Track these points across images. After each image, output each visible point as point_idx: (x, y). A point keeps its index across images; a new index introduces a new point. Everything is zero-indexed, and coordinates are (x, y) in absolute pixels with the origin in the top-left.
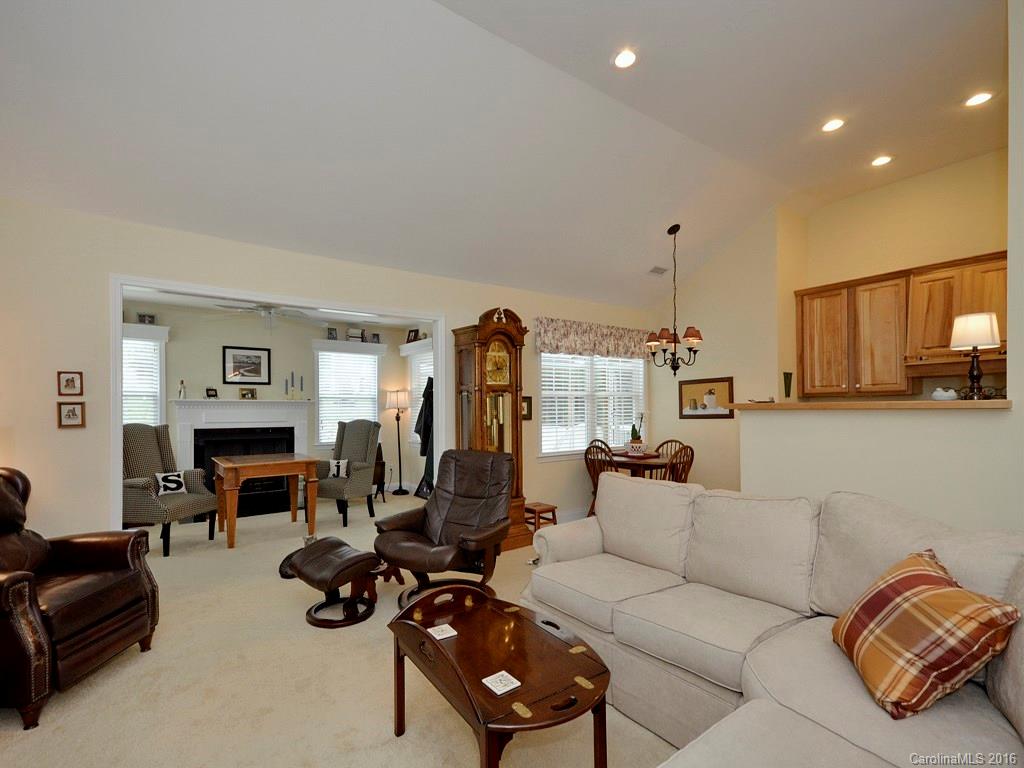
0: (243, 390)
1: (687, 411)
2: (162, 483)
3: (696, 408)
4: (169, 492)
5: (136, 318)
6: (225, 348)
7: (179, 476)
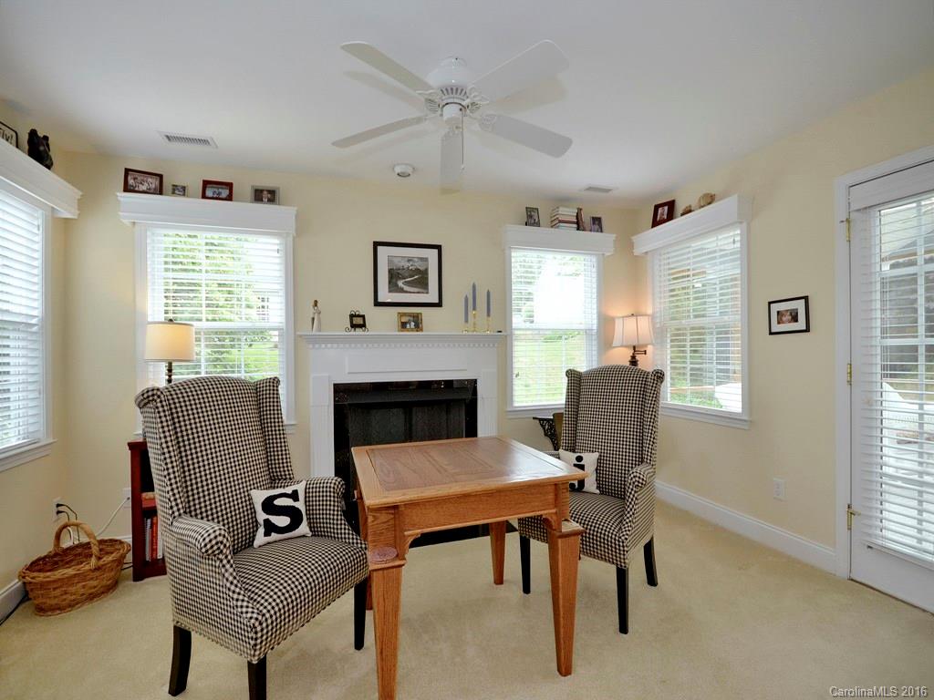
0: (401, 315)
2: (262, 516)
4: (274, 536)
5: (249, 193)
6: (376, 244)
7: (294, 496)
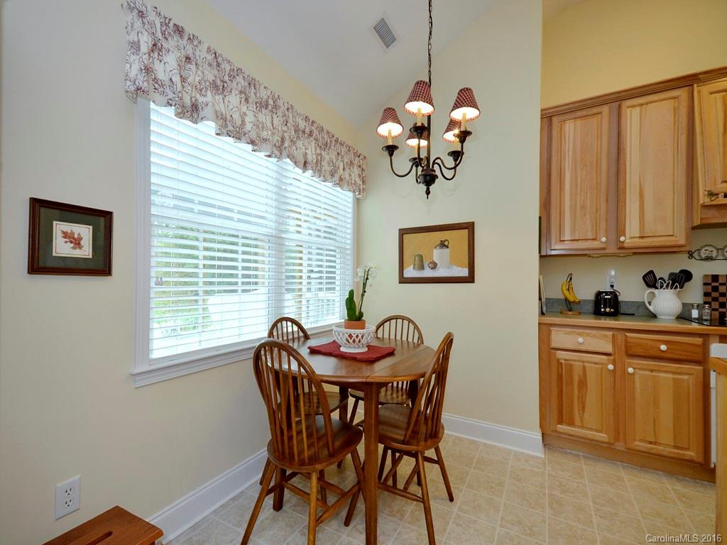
1: (410, 272)
3: (422, 268)
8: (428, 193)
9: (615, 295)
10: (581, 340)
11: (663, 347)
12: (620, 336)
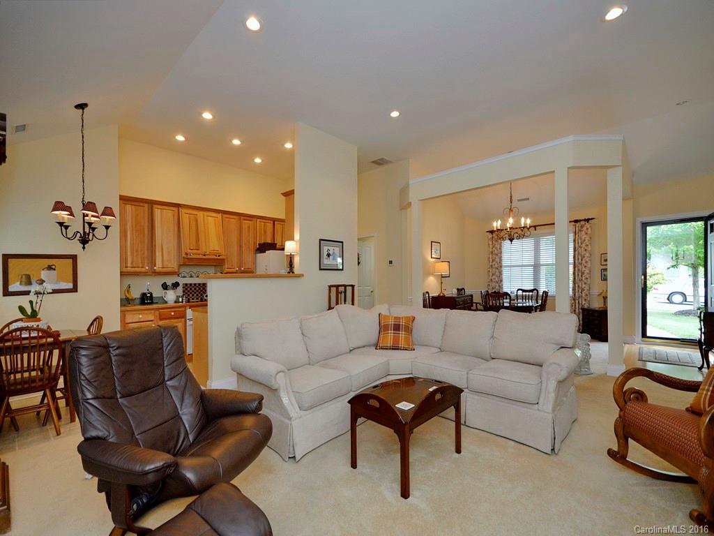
1: (16, 288)
3: (29, 284)
8: (84, 248)
9: (151, 294)
10: (141, 316)
11: (173, 313)
12: (157, 312)
